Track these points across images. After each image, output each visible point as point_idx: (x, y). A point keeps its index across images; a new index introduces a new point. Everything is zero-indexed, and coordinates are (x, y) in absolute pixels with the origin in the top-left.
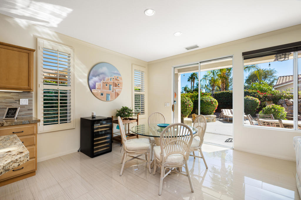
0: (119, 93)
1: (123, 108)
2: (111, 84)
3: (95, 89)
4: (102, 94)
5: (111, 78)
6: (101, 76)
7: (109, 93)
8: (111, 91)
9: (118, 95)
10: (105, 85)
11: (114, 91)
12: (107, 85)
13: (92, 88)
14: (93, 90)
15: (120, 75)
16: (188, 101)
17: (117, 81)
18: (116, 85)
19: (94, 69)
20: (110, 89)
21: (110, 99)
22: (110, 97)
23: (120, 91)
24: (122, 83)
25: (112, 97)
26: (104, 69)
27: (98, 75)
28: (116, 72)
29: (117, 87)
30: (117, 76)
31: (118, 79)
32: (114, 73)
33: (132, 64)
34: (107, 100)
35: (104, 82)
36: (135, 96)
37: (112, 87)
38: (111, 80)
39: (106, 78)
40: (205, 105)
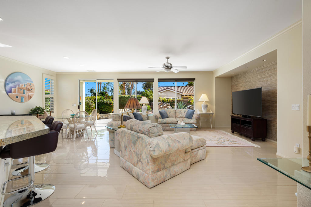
0: (31, 96)
1: (37, 107)
2: (24, 89)
3: (11, 93)
4: (17, 97)
5: (25, 85)
6: (16, 83)
7: (23, 96)
8: (25, 94)
9: (31, 97)
10: (20, 90)
11: (28, 94)
12: (21, 90)
13: (8, 92)
14: (9, 94)
15: (32, 82)
16: (91, 103)
17: (30, 87)
18: (29, 90)
19: (10, 77)
20: (24, 93)
21: (24, 101)
22: (24, 99)
23: (33, 95)
24: (34, 89)
25: (25, 99)
26: (19, 78)
27: (14, 82)
28: (29, 80)
29: (30, 92)
30: (30, 83)
31: (31, 85)
32: (27, 81)
33: (43, 74)
34: (22, 101)
35: (19, 87)
36: (46, 98)
37: (25, 91)
38: (25, 86)
39: (21, 84)
40: (106, 106)
